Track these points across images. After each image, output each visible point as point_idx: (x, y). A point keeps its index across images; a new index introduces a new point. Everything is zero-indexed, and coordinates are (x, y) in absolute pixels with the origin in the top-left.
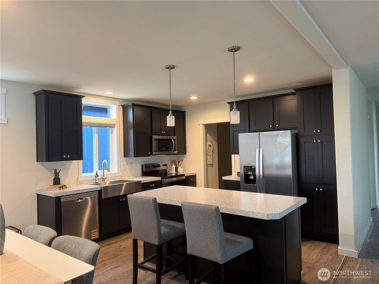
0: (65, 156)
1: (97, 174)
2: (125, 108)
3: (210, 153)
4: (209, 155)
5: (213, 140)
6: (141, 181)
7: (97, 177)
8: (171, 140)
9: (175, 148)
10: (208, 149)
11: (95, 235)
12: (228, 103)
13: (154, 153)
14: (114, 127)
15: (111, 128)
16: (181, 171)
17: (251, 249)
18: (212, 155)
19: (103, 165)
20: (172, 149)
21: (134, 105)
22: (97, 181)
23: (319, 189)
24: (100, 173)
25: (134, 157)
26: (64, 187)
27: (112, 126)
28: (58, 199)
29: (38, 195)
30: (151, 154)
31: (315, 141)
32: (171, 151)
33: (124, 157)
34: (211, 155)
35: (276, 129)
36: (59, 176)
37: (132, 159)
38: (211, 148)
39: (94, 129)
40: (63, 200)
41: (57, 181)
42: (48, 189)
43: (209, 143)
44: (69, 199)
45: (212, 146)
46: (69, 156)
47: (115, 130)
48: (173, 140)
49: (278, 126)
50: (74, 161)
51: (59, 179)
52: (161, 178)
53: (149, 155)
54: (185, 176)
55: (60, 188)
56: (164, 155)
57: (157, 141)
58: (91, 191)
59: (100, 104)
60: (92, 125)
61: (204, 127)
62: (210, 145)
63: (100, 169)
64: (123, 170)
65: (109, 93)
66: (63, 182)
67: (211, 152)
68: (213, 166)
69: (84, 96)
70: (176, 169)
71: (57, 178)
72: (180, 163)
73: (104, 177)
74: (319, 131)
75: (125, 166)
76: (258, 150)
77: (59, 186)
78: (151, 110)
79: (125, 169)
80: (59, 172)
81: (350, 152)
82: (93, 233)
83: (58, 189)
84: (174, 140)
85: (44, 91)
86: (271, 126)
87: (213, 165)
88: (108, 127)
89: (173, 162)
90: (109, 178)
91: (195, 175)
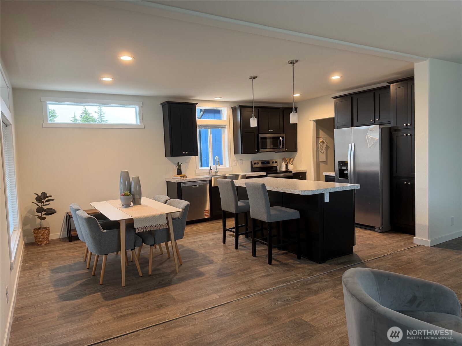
0: (184, 153)
1: (210, 168)
2: (234, 110)
3: (322, 149)
4: (322, 152)
5: (327, 136)
6: (246, 175)
7: (211, 171)
8: (279, 138)
9: (283, 145)
10: (321, 145)
11: (207, 215)
12: (332, 98)
13: (261, 150)
14: (225, 128)
15: (223, 129)
16: (291, 167)
17: (297, 218)
18: (325, 152)
19: (216, 160)
20: (280, 147)
21: (241, 107)
22: (211, 174)
23: (407, 183)
24: (213, 167)
25: (242, 154)
26: (184, 176)
27: (223, 127)
28: (179, 184)
29: (167, 182)
30: (258, 151)
31: (405, 135)
32: (279, 148)
33: (234, 154)
34: (323, 152)
35: (377, 124)
36: (180, 168)
37: (241, 156)
38: (325, 145)
39: (209, 130)
40: (182, 185)
41: (179, 172)
42: (173, 178)
43: (321, 140)
44: (187, 185)
45: (325, 143)
46: (187, 153)
47: (226, 130)
48: (281, 138)
49: (379, 120)
50: (192, 157)
51: (181, 171)
52: (266, 173)
53: (256, 153)
54: (293, 173)
55: (181, 177)
56: (274, 153)
57: (272, 139)
58: (203, 180)
59: (213, 108)
60: (206, 127)
61: (315, 123)
62: (323, 142)
63: (214, 164)
64: (234, 166)
65: (218, 99)
66: (183, 173)
67: (324, 149)
68: (327, 164)
69: (197, 104)
70: (287, 166)
71: (180, 170)
72: (291, 160)
73: (216, 171)
74: (409, 124)
75: (235, 162)
76: (350, 145)
77: (180, 175)
78: (258, 110)
79: (235, 165)
80: (181, 165)
81: (427, 144)
82: (205, 213)
83: (180, 178)
84: (283, 138)
85: (167, 102)
86: (371, 120)
87: (327, 162)
88: (220, 128)
89: (284, 159)
90: (220, 172)
91: (306, 173)
